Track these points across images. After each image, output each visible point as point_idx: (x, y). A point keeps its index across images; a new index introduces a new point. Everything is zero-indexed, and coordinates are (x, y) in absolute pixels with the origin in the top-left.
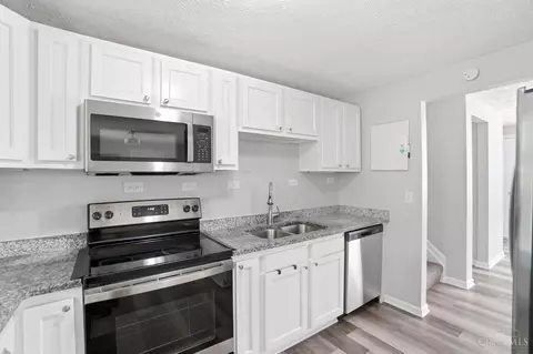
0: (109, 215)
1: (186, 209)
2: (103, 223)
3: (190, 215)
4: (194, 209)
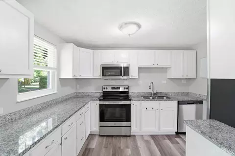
0: (107, 88)
1: (125, 88)
2: (105, 90)
3: (126, 90)
4: (127, 88)
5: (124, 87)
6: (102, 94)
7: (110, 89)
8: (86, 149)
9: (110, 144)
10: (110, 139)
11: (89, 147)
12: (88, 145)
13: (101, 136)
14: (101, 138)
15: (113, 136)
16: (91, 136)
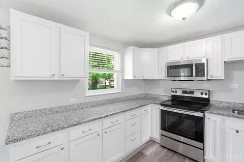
0: (176, 92)
1: (202, 94)
4: (206, 94)
5: (201, 91)
6: (171, 98)
7: (179, 93)
8: (139, 153)
9: (168, 159)
10: (171, 154)
11: (144, 152)
12: (143, 149)
13: (162, 146)
14: (160, 149)
15: (176, 152)
16: (152, 142)
